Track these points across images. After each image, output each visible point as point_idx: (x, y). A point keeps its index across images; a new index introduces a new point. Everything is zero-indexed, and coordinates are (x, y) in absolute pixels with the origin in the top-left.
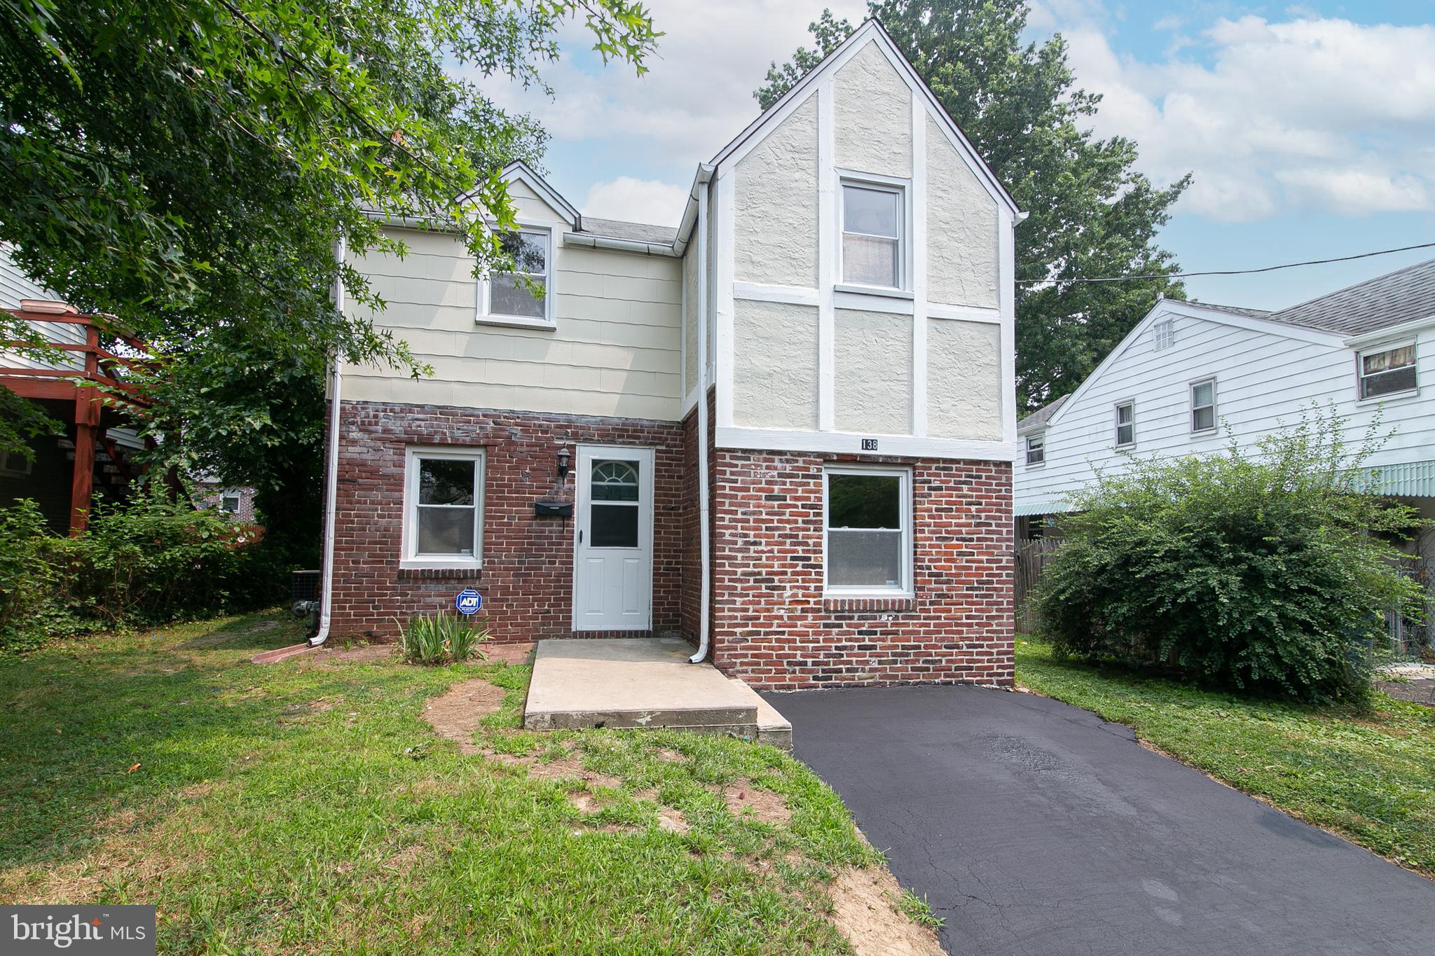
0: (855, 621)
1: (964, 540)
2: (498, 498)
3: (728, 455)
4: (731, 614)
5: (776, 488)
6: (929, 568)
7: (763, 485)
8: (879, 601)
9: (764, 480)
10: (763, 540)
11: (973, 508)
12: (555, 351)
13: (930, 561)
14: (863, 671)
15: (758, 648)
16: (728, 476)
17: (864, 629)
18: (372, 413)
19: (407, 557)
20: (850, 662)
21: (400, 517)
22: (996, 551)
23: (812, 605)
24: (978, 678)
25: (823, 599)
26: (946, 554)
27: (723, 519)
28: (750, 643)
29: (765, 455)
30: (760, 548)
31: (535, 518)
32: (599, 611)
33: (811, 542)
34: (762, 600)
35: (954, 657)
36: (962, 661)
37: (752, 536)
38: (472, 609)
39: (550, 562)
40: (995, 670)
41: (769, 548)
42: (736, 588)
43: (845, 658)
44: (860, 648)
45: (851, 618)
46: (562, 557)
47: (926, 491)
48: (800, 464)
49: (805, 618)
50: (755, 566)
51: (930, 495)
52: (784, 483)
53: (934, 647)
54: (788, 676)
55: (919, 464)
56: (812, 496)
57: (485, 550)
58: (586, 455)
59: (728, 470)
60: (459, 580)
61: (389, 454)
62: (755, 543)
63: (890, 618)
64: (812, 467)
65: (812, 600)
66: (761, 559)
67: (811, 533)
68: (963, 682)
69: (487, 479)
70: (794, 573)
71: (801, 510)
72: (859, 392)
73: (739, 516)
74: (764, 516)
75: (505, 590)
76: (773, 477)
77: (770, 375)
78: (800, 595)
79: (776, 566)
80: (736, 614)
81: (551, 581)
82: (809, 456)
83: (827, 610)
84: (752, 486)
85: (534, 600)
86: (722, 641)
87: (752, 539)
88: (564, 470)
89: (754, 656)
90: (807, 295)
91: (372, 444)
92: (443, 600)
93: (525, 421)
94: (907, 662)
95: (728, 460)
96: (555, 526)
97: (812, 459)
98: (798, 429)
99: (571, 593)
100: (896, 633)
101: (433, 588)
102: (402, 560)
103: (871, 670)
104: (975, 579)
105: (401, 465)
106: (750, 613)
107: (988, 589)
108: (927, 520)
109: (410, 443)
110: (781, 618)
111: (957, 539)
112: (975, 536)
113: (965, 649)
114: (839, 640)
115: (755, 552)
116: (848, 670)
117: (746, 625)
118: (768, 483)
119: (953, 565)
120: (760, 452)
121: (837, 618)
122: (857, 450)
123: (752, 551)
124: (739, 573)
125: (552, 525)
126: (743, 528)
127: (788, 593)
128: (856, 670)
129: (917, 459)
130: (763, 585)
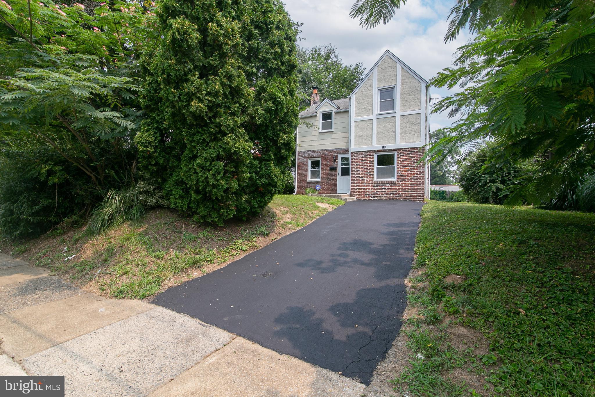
0: (381, 186)
1: (410, 167)
2: (323, 167)
5: (363, 159)
6: (400, 174)
7: (361, 158)
8: (386, 182)
11: (413, 159)
12: (334, 136)
13: (400, 172)
14: (383, 196)
15: (359, 191)
16: (354, 157)
17: (383, 187)
18: (302, 153)
20: (380, 194)
21: (307, 172)
22: (419, 169)
23: (371, 182)
24: (413, 199)
25: (373, 181)
26: (404, 170)
27: (352, 166)
31: (330, 170)
33: (372, 169)
34: (360, 182)
35: (406, 194)
36: (408, 195)
37: (358, 169)
38: (319, 189)
39: (333, 179)
40: (418, 197)
41: (362, 171)
42: (355, 179)
43: (378, 194)
44: (382, 191)
46: (335, 178)
47: (401, 156)
48: (369, 153)
49: (369, 185)
50: (359, 175)
52: (365, 158)
53: (401, 191)
54: (365, 197)
56: (371, 160)
57: (321, 177)
58: (340, 157)
60: (317, 183)
61: (305, 160)
63: (390, 185)
64: (371, 153)
67: (372, 167)
68: (409, 200)
69: (322, 163)
70: (367, 176)
71: (369, 163)
72: (382, 136)
73: (356, 165)
74: (361, 165)
75: (325, 185)
76: (363, 156)
77: (362, 136)
78: (368, 181)
79: (363, 175)
80: (355, 184)
81: (333, 183)
83: (374, 183)
84: (358, 159)
85: (330, 187)
86: (352, 190)
88: (335, 160)
89: (358, 193)
90: (370, 117)
91: (303, 159)
92: (314, 187)
93: (328, 151)
94: (394, 195)
95: (354, 154)
96: (334, 172)
98: (368, 146)
99: (337, 186)
100: (391, 188)
101: (313, 185)
102: (308, 180)
103: (385, 196)
104: (413, 175)
105: (307, 162)
106: (358, 184)
107: (416, 178)
108: (400, 163)
109: (309, 158)
110: (364, 185)
111: (408, 167)
112: (413, 166)
113: (409, 192)
114: (377, 190)
115: (359, 172)
116: (379, 196)
117: (357, 187)
119: (406, 173)
120: (360, 152)
121: (377, 185)
122: (382, 149)
124: (356, 176)
126: (356, 167)
127: (366, 180)
128: (381, 196)
129: (397, 149)
130: (361, 179)
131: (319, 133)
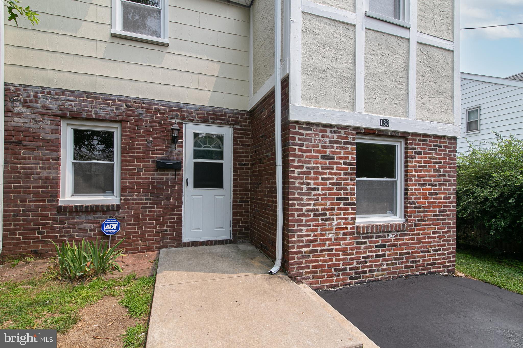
0: (374, 239)
1: (432, 185)
2: (130, 157)
3: (297, 126)
4: (299, 239)
5: (328, 150)
6: (414, 203)
7: (320, 148)
8: (388, 226)
9: (320, 145)
10: (320, 187)
11: (437, 165)
12: (168, 60)
13: (415, 199)
14: (378, 270)
15: (316, 261)
16: (297, 141)
17: (379, 244)
18: (32, 94)
19: (64, 196)
20: (371, 266)
21: (58, 169)
22: (448, 192)
23: (349, 230)
24: (438, 269)
25: (355, 226)
26: (423, 194)
27: (294, 172)
28: (311, 258)
29: (321, 128)
30: (318, 192)
31: (156, 170)
32: (199, 229)
33: (349, 187)
34: (319, 228)
35: (426, 258)
36: (430, 260)
37: (312, 184)
38: (114, 231)
39: (167, 199)
40: (446, 264)
41: (323, 192)
42: (302, 221)
43: (368, 264)
44: (377, 256)
45: (372, 237)
46: (175, 195)
47: (413, 155)
48: (343, 134)
49: (345, 239)
50: (314, 205)
51: (415, 157)
52: (333, 148)
53: (417, 252)
54: (335, 278)
55: (410, 137)
56: (350, 156)
57: (122, 191)
58: (190, 130)
59: (297, 137)
60: (104, 212)
61: (48, 124)
62: (314, 189)
63: (394, 236)
64: (350, 136)
65: (349, 227)
66: (318, 200)
67: (349, 181)
68: (431, 273)
69: (122, 143)
70: (339, 209)
71: (343, 166)
72: (378, 88)
73: (304, 170)
74: (320, 170)
75: (137, 218)
76: (326, 143)
77: (325, 70)
78: (342, 224)
79: (328, 204)
80: (302, 239)
81: (168, 211)
82: (348, 129)
83: (358, 233)
84: (312, 149)
85: (157, 223)
86: (293, 258)
87: (312, 186)
88: (175, 139)
89: (314, 267)
90: (348, 16)
91: (34, 116)
92: (92, 226)
93: (148, 105)
94: (402, 263)
95: (297, 130)
96: (170, 175)
97: (350, 131)
98: (343, 110)
99: (181, 218)
100: (396, 245)
101: (84, 218)
102: (60, 199)
103: (383, 270)
104: (438, 209)
105: (58, 132)
106: (311, 238)
107: (444, 215)
108: (414, 173)
109: (64, 117)
110: (330, 239)
111: (429, 185)
112: (438, 183)
113: (432, 253)
114: (365, 252)
115: (315, 195)
116: (370, 271)
117: (309, 246)
118: (323, 147)
119: (426, 201)
120: (318, 125)
121: (364, 238)
122: (376, 126)
123: (312, 194)
124: (304, 210)
125: (168, 175)
126: (307, 178)
127: (335, 222)
128: (373, 271)
129: (409, 134)
130: (320, 218)
131: (114, 36)
